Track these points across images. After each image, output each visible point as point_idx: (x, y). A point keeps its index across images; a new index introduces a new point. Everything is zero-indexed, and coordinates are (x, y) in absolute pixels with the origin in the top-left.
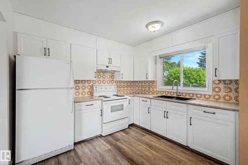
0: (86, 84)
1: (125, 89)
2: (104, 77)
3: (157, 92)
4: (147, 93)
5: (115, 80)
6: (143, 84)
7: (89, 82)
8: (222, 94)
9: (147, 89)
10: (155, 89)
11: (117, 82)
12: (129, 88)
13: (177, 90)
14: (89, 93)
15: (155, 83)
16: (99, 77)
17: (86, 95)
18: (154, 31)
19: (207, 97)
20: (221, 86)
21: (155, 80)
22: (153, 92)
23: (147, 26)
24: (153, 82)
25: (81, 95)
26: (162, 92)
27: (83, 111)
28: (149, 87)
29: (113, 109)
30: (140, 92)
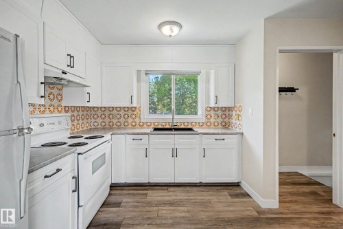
1: (81, 122)
4: (122, 126)
6: (113, 113)
8: (212, 120)
9: (122, 120)
10: (137, 120)
11: (67, 109)
13: (173, 119)
18: (170, 36)
19: (201, 124)
20: (212, 113)
21: (138, 106)
22: (134, 124)
23: (160, 26)
24: (133, 109)
26: (149, 124)
28: (127, 116)
30: (107, 126)
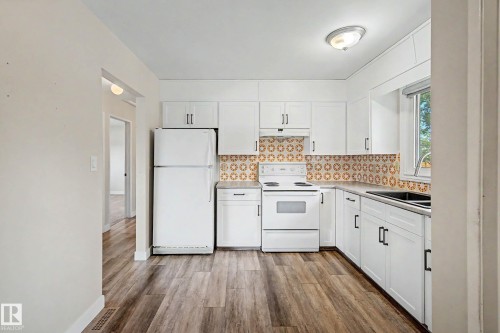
0: (248, 162)
2: (281, 148)
3: (401, 183)
5: (304, 153)
6: (373, 163)
7: (253, 158)
9: (381, 174)
10: (396, 176)
11: (310, 158)
12: (341, 172)
14: (253, 177)
15: (397, 159)
16: (271, 148)
17: (248, 180)
18: (345, 49)
21: (397, 153)
22: (393, 181)
23: (328, 38)
24: (392, 157)
25: (238, 180)
26: (411, 184)
27: (229, 203)
28: (385, 169)
29: (282, 208)
30: (368, 181)
